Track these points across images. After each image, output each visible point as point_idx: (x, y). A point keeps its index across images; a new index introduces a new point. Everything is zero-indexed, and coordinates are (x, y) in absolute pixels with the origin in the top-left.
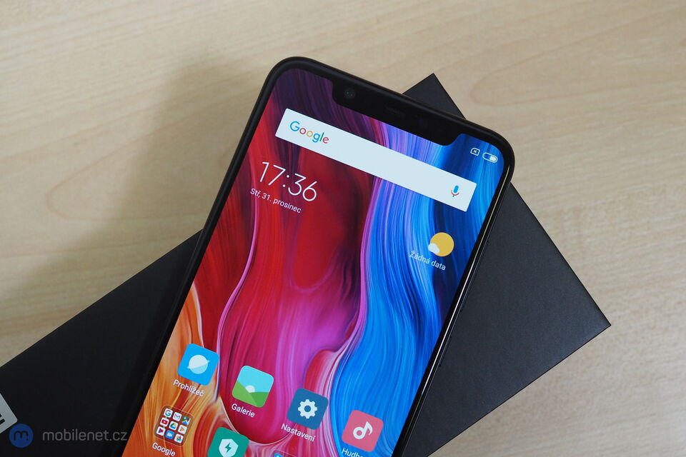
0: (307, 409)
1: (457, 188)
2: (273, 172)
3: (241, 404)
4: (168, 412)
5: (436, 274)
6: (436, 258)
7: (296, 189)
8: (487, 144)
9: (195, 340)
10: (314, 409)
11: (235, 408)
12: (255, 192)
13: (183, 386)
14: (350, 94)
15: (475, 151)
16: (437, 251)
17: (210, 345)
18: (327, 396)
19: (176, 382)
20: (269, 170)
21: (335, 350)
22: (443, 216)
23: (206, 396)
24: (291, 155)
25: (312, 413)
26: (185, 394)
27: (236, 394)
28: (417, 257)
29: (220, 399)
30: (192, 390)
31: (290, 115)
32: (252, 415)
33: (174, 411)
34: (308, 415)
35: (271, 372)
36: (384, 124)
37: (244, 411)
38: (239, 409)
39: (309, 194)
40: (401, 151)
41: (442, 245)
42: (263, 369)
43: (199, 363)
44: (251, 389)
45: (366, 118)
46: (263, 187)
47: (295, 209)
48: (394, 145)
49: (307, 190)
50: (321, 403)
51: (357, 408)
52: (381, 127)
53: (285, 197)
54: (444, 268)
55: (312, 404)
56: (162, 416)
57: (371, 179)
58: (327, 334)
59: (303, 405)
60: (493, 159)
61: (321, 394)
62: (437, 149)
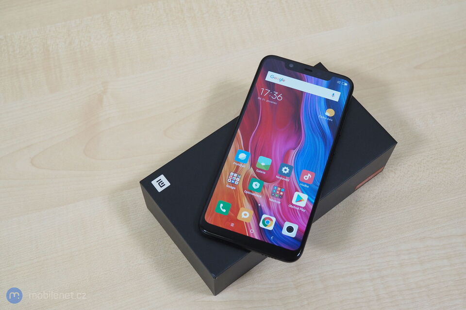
0: (285, 170)
1: (333, 94)
2: (266, 92)
3: (260, 169)
4: (232, 174)
5: (329, 123)
6: (328, 117)
7: (274, 97)
8: (343, 80)
9: (241, 148)
10: (288, 170)
11: (257, 171)
12: (259, 98)
13: (237, 164)
14: (291, 66)
15: (339, 82)
16: (329, 115)
17: (246, 149)
18: (293, 165)
19: (234, 163)
20: (264, 91)
21: (294, 149)
22: (329, 104)
23: (246, 167)
24: (272, 86)
25: (287, 171)
26: (238, 167)
27: (257, 166)
28: (321, 117)
29: (252, 168)
30: (241, 165)
31: (270, 73)
32: (264, 173)
33: (234, 173)
34: (286, 172)
35: (270, 158)
36: (305, 75)
37: (261, 172)
38: (259, 171)
39: (280, 98)
40: (312, 83)
41: (330, 113)
42: (267, 157)
43: (242, 156)
44: (263, 164)
45: (298, 73)
46: (262, 96)
47: (274, 103)
48: (309, 81)
49: (278, 97)
50: (290, 168)
51: (304, 169)
52: (304, 76)
53: (270, 99)
54: (332, 120)
55: (287, 168)
56: (229, 175)
57: (302, 92)
58: (291, 144)
59: (284, 169)
60: (346, 84)
61: (290, 164)
62: (325, 82)
